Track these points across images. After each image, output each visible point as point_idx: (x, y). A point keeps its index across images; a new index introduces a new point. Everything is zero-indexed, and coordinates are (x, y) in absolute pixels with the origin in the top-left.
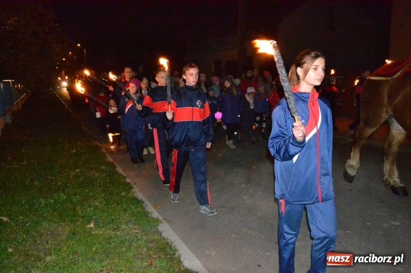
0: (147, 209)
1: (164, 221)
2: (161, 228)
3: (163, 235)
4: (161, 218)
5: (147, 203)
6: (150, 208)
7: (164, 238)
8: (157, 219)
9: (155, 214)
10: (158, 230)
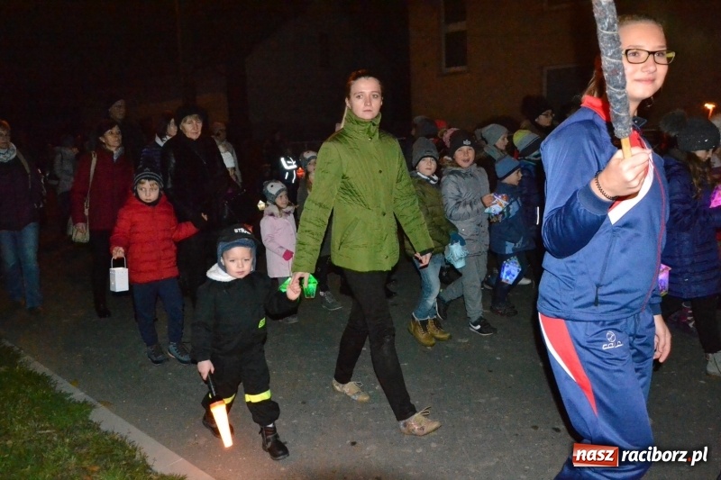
0: (58, 388)
1: (99, 405)
2: (95, 416)
3: (103, 428)
4: (90, 400)
5: (56, 378)
6: (64, 386)
7: (106, 433)
8: (85, 402)
9: (79, 395)
10: (91, 421)
